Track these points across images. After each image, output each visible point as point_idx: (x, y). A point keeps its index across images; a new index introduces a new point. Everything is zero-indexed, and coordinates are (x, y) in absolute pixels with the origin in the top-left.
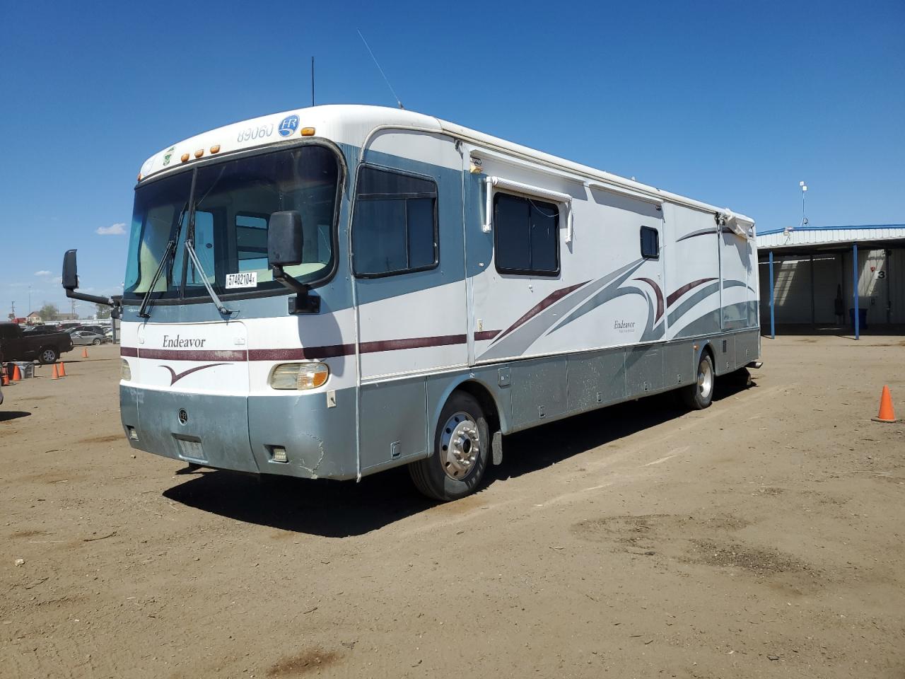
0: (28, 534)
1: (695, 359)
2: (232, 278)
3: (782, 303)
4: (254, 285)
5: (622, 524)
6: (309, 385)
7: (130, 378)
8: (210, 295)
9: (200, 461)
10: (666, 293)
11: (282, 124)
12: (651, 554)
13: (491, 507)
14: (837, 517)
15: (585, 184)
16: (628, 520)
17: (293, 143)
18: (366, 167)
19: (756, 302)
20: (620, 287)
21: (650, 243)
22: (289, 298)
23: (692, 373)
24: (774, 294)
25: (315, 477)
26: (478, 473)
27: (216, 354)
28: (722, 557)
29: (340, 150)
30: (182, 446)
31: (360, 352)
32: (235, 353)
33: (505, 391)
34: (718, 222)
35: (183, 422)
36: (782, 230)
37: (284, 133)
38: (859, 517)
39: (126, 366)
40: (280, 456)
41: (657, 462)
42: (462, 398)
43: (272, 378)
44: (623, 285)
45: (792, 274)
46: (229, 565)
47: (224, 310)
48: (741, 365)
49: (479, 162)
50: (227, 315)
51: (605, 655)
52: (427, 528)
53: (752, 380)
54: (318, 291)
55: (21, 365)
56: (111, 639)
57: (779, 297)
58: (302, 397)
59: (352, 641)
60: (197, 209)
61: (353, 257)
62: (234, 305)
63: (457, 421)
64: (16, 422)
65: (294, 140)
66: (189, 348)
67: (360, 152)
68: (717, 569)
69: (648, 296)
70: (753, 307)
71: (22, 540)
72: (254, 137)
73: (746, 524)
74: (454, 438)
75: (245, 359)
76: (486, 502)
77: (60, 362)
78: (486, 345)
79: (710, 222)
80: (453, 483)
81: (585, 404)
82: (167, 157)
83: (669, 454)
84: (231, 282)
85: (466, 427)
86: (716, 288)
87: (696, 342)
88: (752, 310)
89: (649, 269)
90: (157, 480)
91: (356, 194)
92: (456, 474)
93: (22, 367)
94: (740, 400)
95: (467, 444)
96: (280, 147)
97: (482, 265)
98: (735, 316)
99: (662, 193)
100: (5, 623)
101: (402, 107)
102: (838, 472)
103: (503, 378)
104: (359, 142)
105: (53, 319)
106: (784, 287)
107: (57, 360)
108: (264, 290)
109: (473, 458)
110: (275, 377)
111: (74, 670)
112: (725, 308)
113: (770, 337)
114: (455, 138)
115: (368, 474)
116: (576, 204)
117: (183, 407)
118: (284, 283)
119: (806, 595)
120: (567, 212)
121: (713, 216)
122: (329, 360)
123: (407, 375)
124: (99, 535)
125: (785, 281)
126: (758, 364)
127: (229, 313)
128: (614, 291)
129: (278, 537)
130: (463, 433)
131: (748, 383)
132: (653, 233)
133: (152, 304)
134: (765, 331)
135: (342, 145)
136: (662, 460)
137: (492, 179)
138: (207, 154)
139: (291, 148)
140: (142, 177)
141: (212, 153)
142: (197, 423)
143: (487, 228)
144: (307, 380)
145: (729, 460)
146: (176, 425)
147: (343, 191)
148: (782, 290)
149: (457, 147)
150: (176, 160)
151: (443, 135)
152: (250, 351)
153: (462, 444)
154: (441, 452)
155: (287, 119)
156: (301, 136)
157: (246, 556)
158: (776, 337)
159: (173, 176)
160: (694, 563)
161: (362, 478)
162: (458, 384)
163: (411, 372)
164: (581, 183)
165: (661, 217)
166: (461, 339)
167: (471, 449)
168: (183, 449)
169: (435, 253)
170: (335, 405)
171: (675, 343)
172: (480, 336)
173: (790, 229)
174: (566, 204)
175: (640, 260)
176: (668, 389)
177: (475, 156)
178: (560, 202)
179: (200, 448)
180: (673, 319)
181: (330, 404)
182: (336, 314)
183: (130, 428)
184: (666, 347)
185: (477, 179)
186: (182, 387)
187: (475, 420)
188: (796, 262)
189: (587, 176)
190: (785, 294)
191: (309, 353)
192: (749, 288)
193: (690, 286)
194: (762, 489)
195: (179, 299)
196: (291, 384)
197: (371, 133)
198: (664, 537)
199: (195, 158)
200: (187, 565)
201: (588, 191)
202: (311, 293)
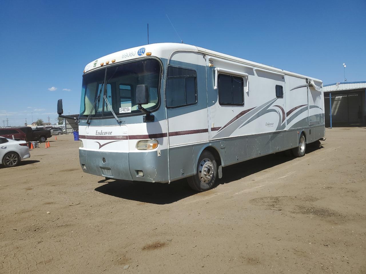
0: (49, 203)
1: (298, 137)
2: (122, 109)
3: (335, 114)
4: (130, 111)
5: (269, 200)
6: (151, 148)
7: (83, 147)
8: (113, 115)
9: (110, 177)
10: (286, 111)
11: (139, 51)
12: (280, 210)
13: (219, 194)
14: (354, 197)
15: (253, 69)
16: (271, 198)
17: (143, 58)
18: (170, 67)
19: (323, 114)
20: (267, 109)
21: (279, 92)
22: (143, 116)
23: (297, 143)
24: (332, 111)
25: (154, 182)
26: (213, 181)
27: (116, 137)
28: (308, 211)
29: (161, 61)
30: (104, 171)
31: (169, 136)
32: (123, 137)
33: (223, 150)
34: (307, 82)
35: (104, 162)
36: (335, 84)
37: (140, 55)
38: (362, 197)
39: (81, 142)
40: (141, 174)
41: (283, 177)
42: (206, 153)
43: (137, 146)
44: (269, 109)
45: (340, 102)
46: (123, 214)
47: (119, 121)
48: (317, 139)
49: (212, 62)
50: (120, 123)
51: (263, 244)
52: (195, 201)
53: (322, 145)
54: (153, 114)
55: (33, 143)
56: (85, 238)
57: (334, 111)
58: (148, 153)
59: (171, 239)
60: (107, 83)
61: (166, 101)
62: (123, 119)
63: (205, 161)
64: (36, 164)
65: (143, 57)
66: (106, 135)
67: (168, 60)
68: (306, 215)
69: (279, 113)
70: (322, 116)
71: (48, 205)
72: (128, 56)
73: (317, 199)
74: (204, 168)
75: (127, 139)
76: (216, 192)
77: (48, 142)
78: (215, 133)
79: (304, 83)
80: (204, 185)
81: (254, 155)
82: (95, 64)
83: (287, 174)
84: (121, 111)
85: (208, 164)
86: (306, 109)
87: (299, 131)
88: (322, 117)
89: (279, 102)
90: (92, 185)
91: (167, 77)
92: (205, 181)
93: (34, 144)
94: (317, 153)
95: (209, 170)
96: (138, 60)
97: (214, 102)
98: (315, 120)
99: (284, 71)
100: (48, 233)
101: (182, 43)
102: (355, 181)
103: (222, 145)
104: (168, 57)
105: (41, 125)
106: (336, 107)
107: (46, 141)
108: (134, 113)
109: (211, 176)
110: (138, 145)
111: (75, 247)
112: (310, 117)
113: (330, 128)
114: (203, 54)
115: (173, 181)
116: (250, 77)
117: (104, 157)
118: (142, 111)
119: (339, 224)
120: (247, 80)
121: (305, 80)
122: (158, 139)
123: (186, 144)
124: (74, 204)
125: (337, 105)
126: (324, 139)
127: (121, 122)
128: (265, 111)
129: (140, 205)
130: (207, 166)
131: (320, 147)
132: (281, 88)
133: (91, 119)
134: (327, 125)
135: (161, 58)
136: (285, 176)
137: (218, 69)
138: (111, 63)
139: (143, 60)
140: (85, 72)
141: (112, 62)
142: (109, 163)
143: (215, 87)
144: (150, 146)
145: (311, 176)
146: (101, 164)
147: (162, 75)
148: (335, 108)
149: (204, 57)
150: (98, 65)
151: (199, 53)
152: (129, 136)
153: (207, 170)
154: (199, 173)
155: (141, 49)
156: (146, 56)
157: (129, 211)
158: (332, 128)
159: (98, 71)
160: (297, 213)
161: (171, 182)
162: (205, 148)
163: (187, 143)
164: (252, 69)
165: (284, 81)
166: (206, 131)
167: (210, 172)
168: (104, 172)
169: (196, 98)
170: (160, 155)
171: (290, 131)
172: (213, 129)
173: (339, 83)
174: (246, 77)
175: (276, 98)
176: (287, 149)
177: (211, 60)
178: (244, 77)
179: (111, 172)
180: (289, 121)
181: (159, 155)
182: (160, 122)
183: (83, 165)
184: (287, 133)
185: (212, 69)
186: (103, 150)
187: (212, 161)
188: (341, 97)
189: (254, 66)
190: (337, 110)
191: (151, 136)
192: (320, 108)
193: (296, 108)
194: (324, 187)
195: (102, 117)
196: (144, 148)
197: (172, 53)
198: (285, 204)
199: (106, 64)
200: (108, 214)
201: (255, 72)
202: (151, 114)
